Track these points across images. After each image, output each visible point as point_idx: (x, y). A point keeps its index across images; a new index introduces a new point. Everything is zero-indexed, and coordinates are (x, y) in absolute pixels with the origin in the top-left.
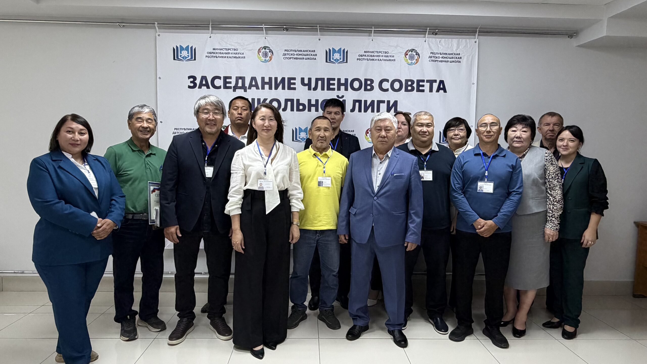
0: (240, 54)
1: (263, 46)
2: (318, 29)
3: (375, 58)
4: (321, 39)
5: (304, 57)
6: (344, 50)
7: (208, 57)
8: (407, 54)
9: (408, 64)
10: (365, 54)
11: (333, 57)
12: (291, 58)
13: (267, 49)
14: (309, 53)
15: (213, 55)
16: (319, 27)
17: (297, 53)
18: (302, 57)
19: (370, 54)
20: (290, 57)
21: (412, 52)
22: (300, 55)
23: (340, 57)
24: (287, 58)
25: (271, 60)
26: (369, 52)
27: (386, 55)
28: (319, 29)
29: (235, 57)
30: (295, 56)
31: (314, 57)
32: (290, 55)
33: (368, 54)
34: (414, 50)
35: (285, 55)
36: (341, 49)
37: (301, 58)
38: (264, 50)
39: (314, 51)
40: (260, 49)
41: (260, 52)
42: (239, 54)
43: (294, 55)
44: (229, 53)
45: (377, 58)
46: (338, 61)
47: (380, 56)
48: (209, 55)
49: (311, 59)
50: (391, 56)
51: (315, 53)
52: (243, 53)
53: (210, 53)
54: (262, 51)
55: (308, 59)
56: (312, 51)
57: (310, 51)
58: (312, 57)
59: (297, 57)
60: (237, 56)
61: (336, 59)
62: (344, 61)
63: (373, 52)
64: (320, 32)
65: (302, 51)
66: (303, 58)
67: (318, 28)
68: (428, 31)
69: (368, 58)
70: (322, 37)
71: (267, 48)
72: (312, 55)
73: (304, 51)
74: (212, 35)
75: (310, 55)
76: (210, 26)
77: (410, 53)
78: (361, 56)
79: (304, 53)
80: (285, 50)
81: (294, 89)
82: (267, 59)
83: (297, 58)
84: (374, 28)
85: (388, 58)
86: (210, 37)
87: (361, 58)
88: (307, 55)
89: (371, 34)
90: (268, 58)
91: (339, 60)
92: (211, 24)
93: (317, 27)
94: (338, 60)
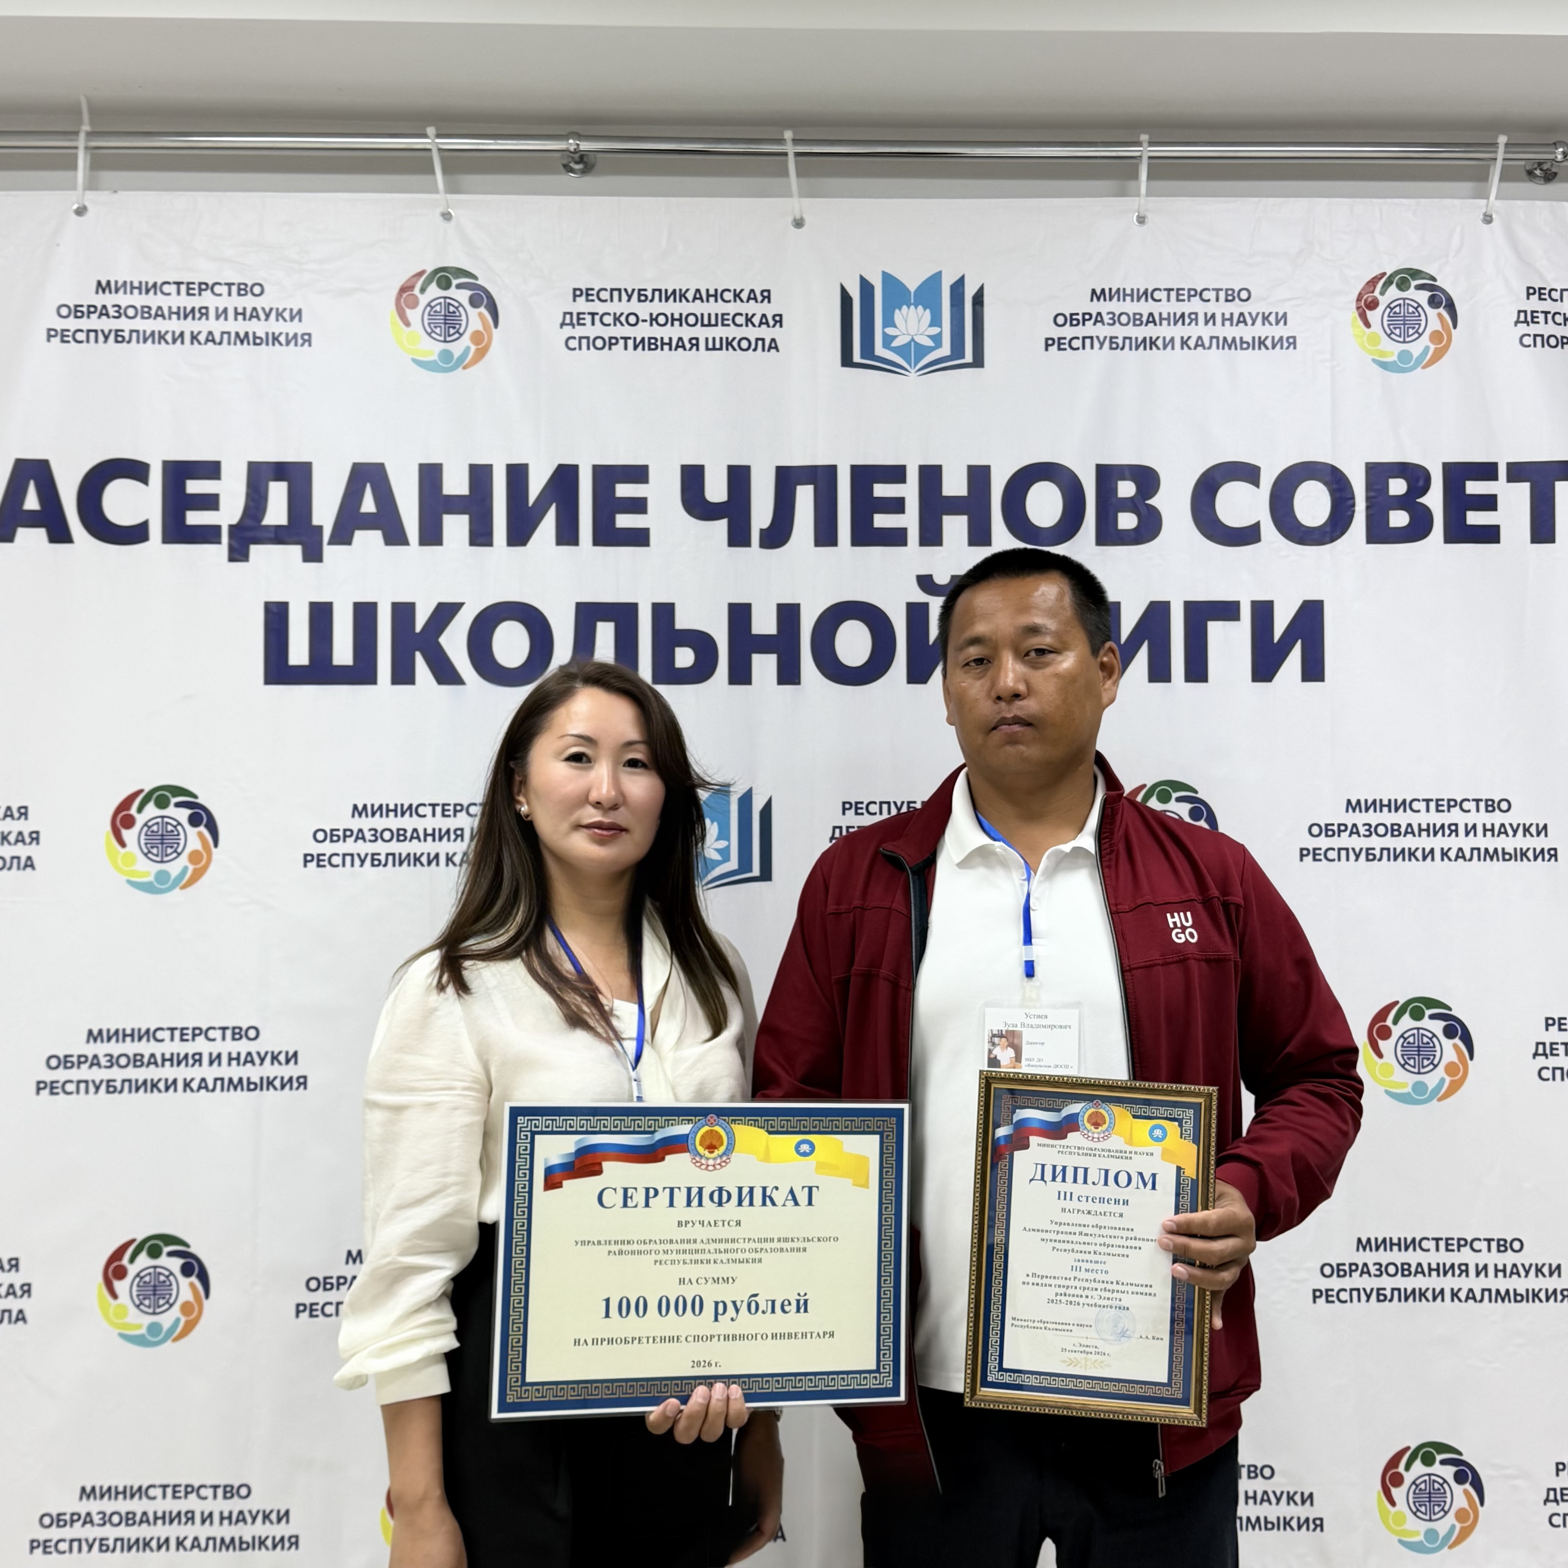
0: (279, 315)
1: (430, 269)
2: (786, 154)
3: (1164, 331)
4: (808, 219)
5: (701, 333)
6: (958, 287)
7: (64, 336)
8: (1373, 305)
9: (1384, 365)
10: (1094, 307)
11: (890, 331)
12: (611, 342)
13: (459, 286)
14: (732, 308)
15: (94, 323)
16: (796, 141)
17: (657, 307)
18: (686, 333)
19: (1130, 307)
20: (607, 333)
21: (1403, 285)
22: (672, 320)
23: (935, 331)
24: (591, 343)
25: (481, 353)
26: (1119, 294)
27: (1236, 308)
28: (797, 154)
29: (242, 339)
30: (644, 331)
31: (766, 333)
32: (608, 319)
33: (1115, 306)
34: (1415, 273)
35: (578, 319)
36: (937, 278)
37: (680, 339)
38: (434, 291)
39: (767, 296)
40: (412, 288)
41: (414, 304)
42: (273, 315)
43: (632, 319)
44: (204, 312)
45: (1178, 332)
46: (920, 356)
47: (1194, 318)
48: (72, 324)
49: (744, 344)
50: (1265, 318)
51: (769, 309)
52: (300, 312)
53: (77, 312)
54: (424, 300)
55: (729, 344)
56: (752, 296)
57: (737, 296)
58: (752, 333)
59: (657, 332)
60: (259, 328)
61: (908, 344)
62: (963, 356)
63: (1147, 295)
64: (799, 175)
65: (683, 296)
66: (695, 343)
67: (790, 149)
68: (1500, 155)
69: (1119, 332)
70: (810, 207)
71: (455, 282)
72: (749, 320)
73: (698, 296)
74: (91, 198)
75: (740, 320)
76: (81, 142)
77: (1393, 292)
78: (1072, 320)
79: (698, 308)
80: (577, 293)
81: (640, 538)
82: (457, 348)
83: (653, 344)
84: (1151, 143)
85: (1247, 332)
86: (81, 211)
87: (1068, 332)
88: (723, 320)
89: (1132, 184)
90: (466, 341)
91: (930, 350)
92: (86, 128)
93: (781, 141)
94: (922, 351)
